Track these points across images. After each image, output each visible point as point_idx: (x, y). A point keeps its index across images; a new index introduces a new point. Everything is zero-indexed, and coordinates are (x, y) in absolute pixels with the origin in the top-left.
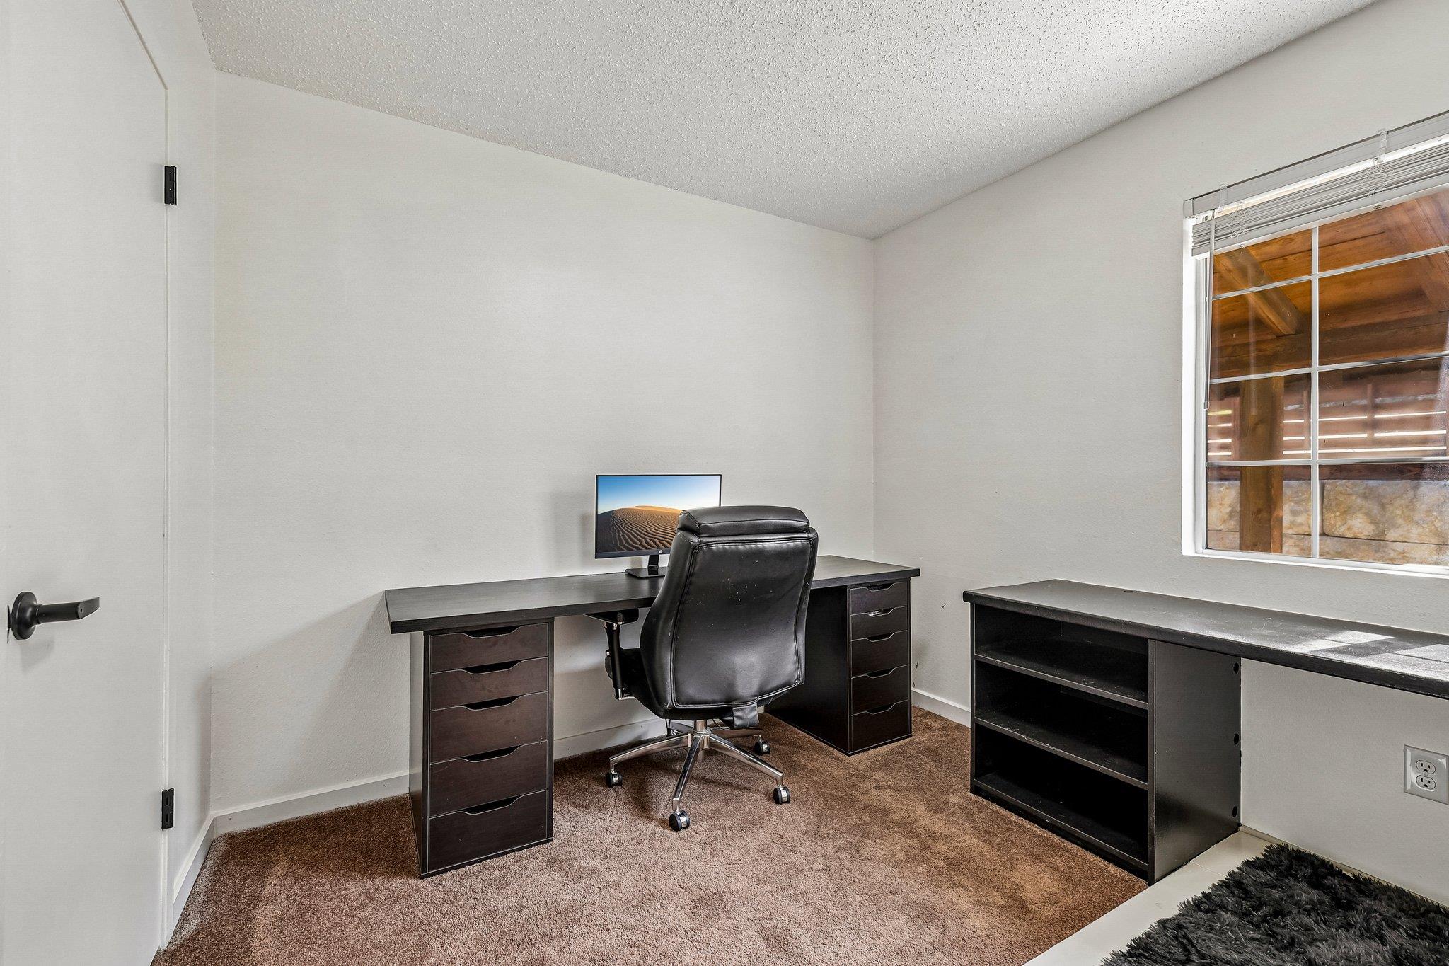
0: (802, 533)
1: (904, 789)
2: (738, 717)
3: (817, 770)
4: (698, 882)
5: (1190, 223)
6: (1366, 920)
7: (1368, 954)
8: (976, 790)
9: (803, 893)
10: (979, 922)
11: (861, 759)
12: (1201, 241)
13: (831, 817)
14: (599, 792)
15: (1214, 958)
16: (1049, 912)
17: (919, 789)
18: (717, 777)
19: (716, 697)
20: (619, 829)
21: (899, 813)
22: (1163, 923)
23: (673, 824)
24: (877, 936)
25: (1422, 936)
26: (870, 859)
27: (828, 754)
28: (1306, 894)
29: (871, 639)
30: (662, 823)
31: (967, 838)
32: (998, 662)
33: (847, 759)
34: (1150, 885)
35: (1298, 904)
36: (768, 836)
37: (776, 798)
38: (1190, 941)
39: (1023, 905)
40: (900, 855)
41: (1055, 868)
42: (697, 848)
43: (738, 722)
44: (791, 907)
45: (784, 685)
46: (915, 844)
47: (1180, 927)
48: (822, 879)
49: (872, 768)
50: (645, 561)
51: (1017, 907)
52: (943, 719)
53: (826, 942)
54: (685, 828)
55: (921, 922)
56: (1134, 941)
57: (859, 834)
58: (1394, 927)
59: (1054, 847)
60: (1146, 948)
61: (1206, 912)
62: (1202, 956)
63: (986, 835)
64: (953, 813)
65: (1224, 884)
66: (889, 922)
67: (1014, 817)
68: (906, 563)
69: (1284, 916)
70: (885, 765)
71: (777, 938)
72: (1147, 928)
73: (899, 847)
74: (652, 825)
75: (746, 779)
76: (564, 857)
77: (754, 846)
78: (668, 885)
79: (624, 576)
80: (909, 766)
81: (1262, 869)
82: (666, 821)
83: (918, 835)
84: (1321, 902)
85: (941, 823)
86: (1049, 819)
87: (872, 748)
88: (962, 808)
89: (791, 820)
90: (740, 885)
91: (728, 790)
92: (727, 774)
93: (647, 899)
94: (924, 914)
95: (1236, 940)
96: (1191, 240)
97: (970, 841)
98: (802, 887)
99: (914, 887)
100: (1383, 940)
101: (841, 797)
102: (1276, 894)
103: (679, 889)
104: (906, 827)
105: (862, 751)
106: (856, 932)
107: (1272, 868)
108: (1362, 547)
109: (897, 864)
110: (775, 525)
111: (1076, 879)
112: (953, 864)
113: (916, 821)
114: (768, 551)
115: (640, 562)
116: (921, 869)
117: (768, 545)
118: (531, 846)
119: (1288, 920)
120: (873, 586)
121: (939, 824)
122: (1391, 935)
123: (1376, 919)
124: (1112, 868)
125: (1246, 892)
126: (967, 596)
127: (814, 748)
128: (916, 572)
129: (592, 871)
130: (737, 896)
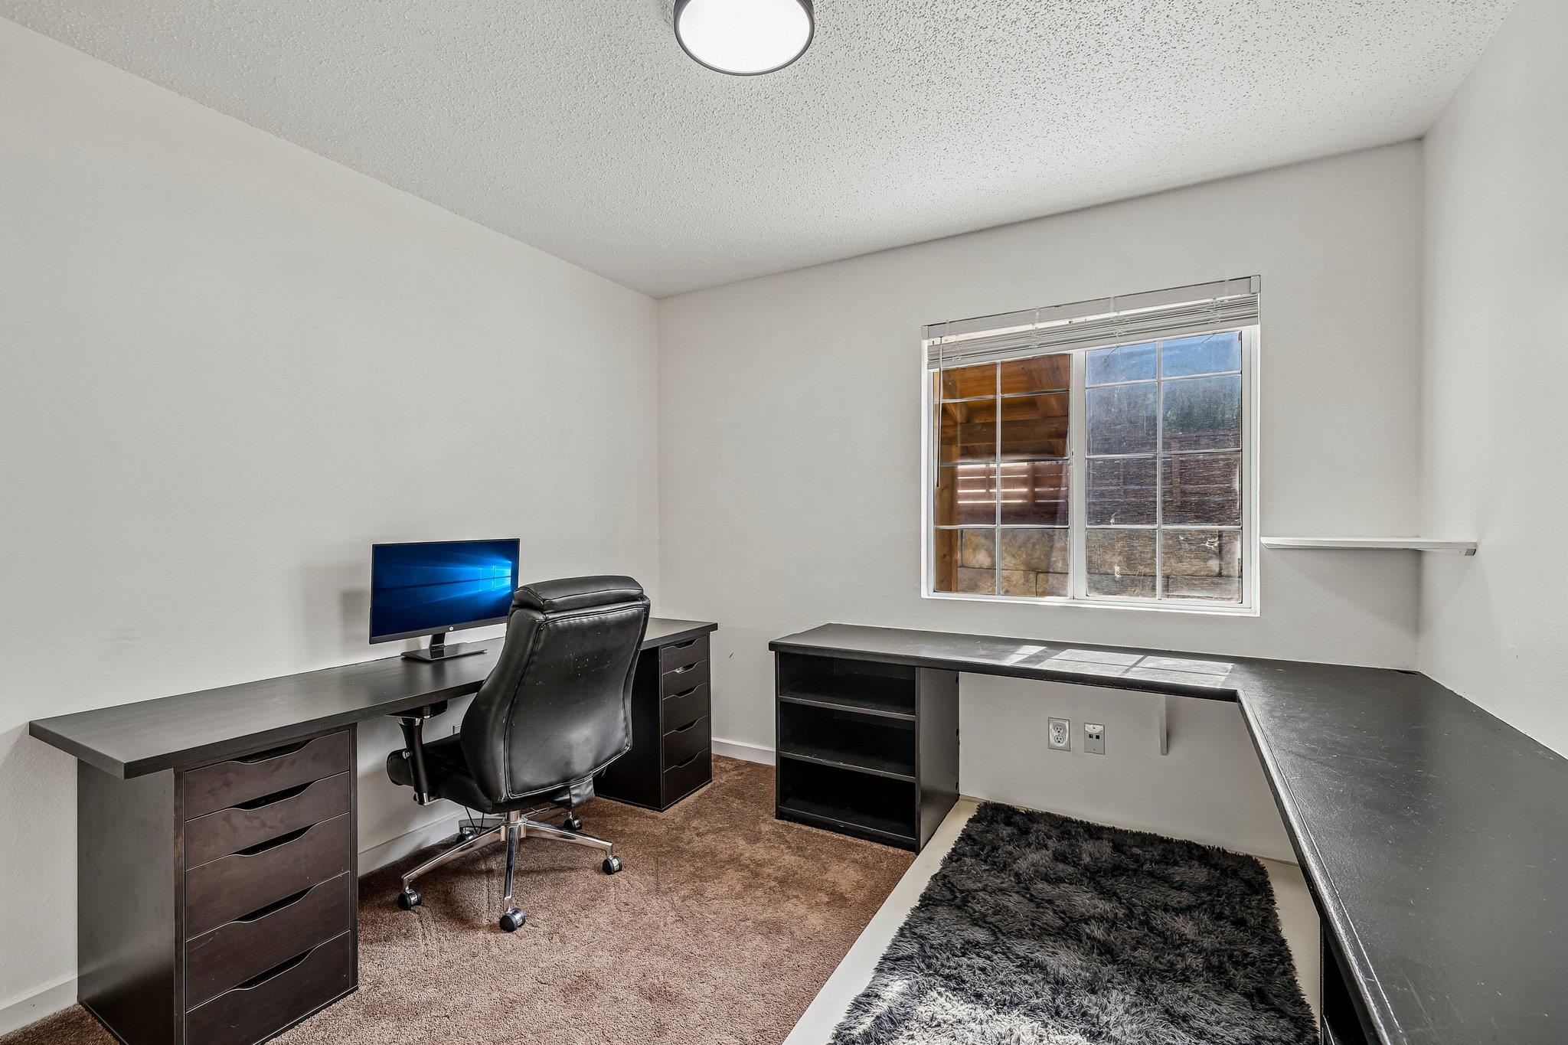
0: (638, 600)
1: (721, 829)
2: (576, 795)
3: (637, 833)
4: (558, 972)
5: (926, 344)
6: (1037, 838)
7: (1042, 859)
8: (780, 815)
9: (668, 947)
10: (815, 920)
11: (674, 812)
12: (933, 361)
13: (667, 872)
14: (395, 920)
15: (968, 890)
16: (861, 895)
17: (734, 827)
18: (534, 866)
19: (553, 779)
20: (441, 950)
21: (724, 849)
22: (934, 877)
23: (506, 925)
24: (742, 959)
25: (1063, 838)
26: (715, 899)
27: (640, 815)
28: (1005, 831)
29: (680, 695)
30: (492, 928)
31: (786, 857)
32: (799, 700)
33: (661, 815)
34: (918, 854)
35: (1002, 839)
36: (613, 907)
37: (607, 869)
38: (953, 885)
39: (842, 898)
40: (739, 888)
41: (855, 861)
42: (544, 941)
43: (575, 800)
44: (662, 963)
45: (615, 754)
46: (747, 874)
47: (945, 876)
48: (679, 930)
49: (687, 819)
50: (424, 642)
51: (838, 900)
52: (733, 760)
53: (703, 979)
54: (520, 926)
55: (774, 935)
56: (921, 896)
57: (697, 880)
58: (1049, 837)
59: (850, 845)
60: (930, 898)
61: (956, 861)
62: (962, 892)
63: (799, 850)
64: (768, 840)
65: (961, 839)
66: (749, 945)
67: (814, 830)
68: (708, 619)
69: (997, 849)
70: (698, 813)
71: (658, 993)
72: (927, 884)
73: (735, 882)
74: (480, 934)
75: (569, 859)
76: (384, 1001)
77: (603, 921)
78: (527, 986)
79: (399, 662)
80: (719, 808)
81: (979, 822)
82: (494, 925)
83: (747, 867)
84: (1013, 834)
85: (762, 851)
86: (842, 823)
87: (681, 800)
88: (774, 833)
89: (629, 885)
90: (604, 960)
91: (552, 875)
92: (545, 859)
93: (509, 1007)
94: (774, 929)
95: (977, 874)
96: (927, 357)
97: (789, 859)
98: (664, 942)
99: (758, 909)
100: (1046, 847)
101: (669, 852)
102: (990, 836)
103: (541, 986)
104: (735, 861)
105: (672, 805)
106: (723, 962)
107: (984, 819)
108: (984, 574)
109: (739, 896)
110: (615, 595)
111: (871, 865)
112: (782, 881)
113: (741, 854)
114: (610, 622)
115: (418, 644)
116: (759, 893)
117: (610, 616)
118: (330, 1004)
119: (1000, 851)
120: (680, 645)
121: (760, 852)
122: (1050, 843)
123: (1042, 835)
124: (891, 850)
125: (974, 840)
126: (772, 646)
127: (625, 812)
128: (714, 627)
129: (430, 1003)
130: (605, 971)
